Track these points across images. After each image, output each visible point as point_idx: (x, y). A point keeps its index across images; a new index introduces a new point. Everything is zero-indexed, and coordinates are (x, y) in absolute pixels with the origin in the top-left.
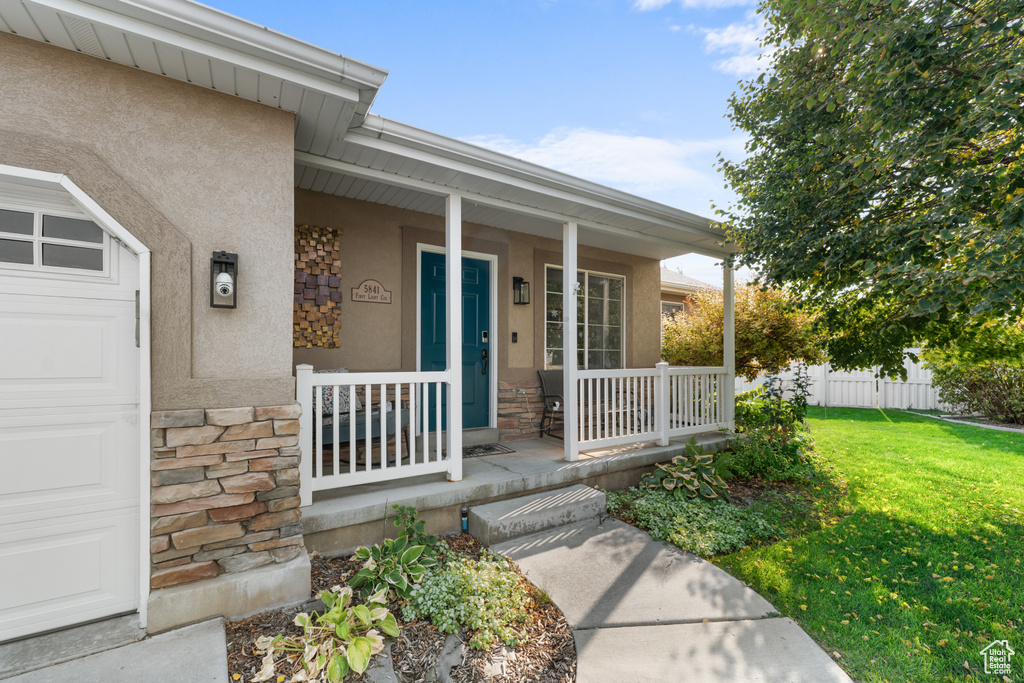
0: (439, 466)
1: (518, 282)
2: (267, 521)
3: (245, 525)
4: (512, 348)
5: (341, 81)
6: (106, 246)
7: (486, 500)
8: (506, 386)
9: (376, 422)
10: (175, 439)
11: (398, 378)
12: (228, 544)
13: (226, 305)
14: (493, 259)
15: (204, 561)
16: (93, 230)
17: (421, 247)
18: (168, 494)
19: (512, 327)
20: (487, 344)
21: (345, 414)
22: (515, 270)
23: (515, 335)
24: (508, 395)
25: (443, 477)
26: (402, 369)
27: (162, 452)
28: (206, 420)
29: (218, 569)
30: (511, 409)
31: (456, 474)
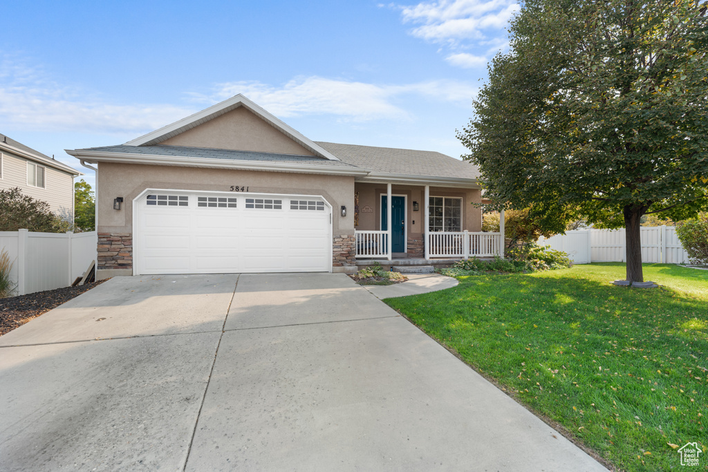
0: (385, 256)
1: (415, 203)
2: (350, 257)
3: (346, 257)
4: (413, 226)
5: (364, 172)
6: (325, 206)
7: (398, 265)
8: (410, 239)
9: (369, 244)
10: (336, 240)
11: (375, 232)
12: (344, 261)
13: (343, 216)
14: (406, 196)
15: (340, 263)
16: (323, 203)
17: (381, 195)
18: (335, 250)
19: (413, 219)
20: (404, 225)
21: (362, 241)
22: (413, 199)
23: (414, 221)
24: (411, 242)
25: (386, 259)
26: (376, 230)
27: (334, 242)
28: (340, 237)
29: (342, 265)
30: (412, 247)
31: (390, 258)
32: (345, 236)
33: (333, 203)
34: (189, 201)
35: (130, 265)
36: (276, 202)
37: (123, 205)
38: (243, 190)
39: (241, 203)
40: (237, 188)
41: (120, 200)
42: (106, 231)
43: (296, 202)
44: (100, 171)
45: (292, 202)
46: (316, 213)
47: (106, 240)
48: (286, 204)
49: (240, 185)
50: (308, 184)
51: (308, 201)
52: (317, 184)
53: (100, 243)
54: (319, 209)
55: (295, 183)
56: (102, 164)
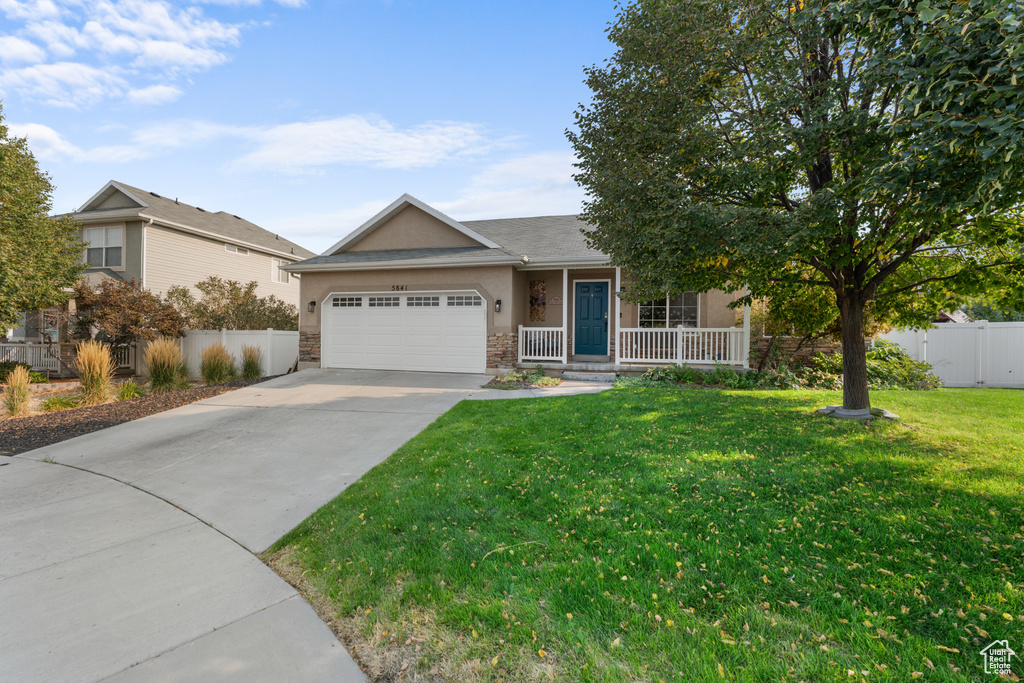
0: (559, 358)
2: (505, 359)
3: (501, 358)
6: (481, 301)
10: (490, 338)
11: (547, 329)
12: (498, 362)
13: (498, 312)
14: (609, 281)
15: (495, 364)
17: (575, 281)
18: (489, 349)
20: (607, 318)
25: (561, 362)
27: (488, 341)
28: (495, 335)
29: (497, 367)
31: (565, 362)
32: (501, 334)
33: (488, 297)
34: (363, 302)
35: (319, 359)
36: (434, 299)
37: (316, 307)
38: (402, 289)
39: (403, 301)
40: (398, 287)
41: (313, 303)
42: (304, 330)
43: (453, 298)
44: (302, 280)
45: (449, 298)
46: (472, 309)
47: (305, 337)
48: (443, 301)
49: (400, 284)
50: (461, 278)
51: (464, 296)
52: (471, 278)
53: (301, 340)
54: (476, 304)
55: (450, 278)
56: (303, 274)
